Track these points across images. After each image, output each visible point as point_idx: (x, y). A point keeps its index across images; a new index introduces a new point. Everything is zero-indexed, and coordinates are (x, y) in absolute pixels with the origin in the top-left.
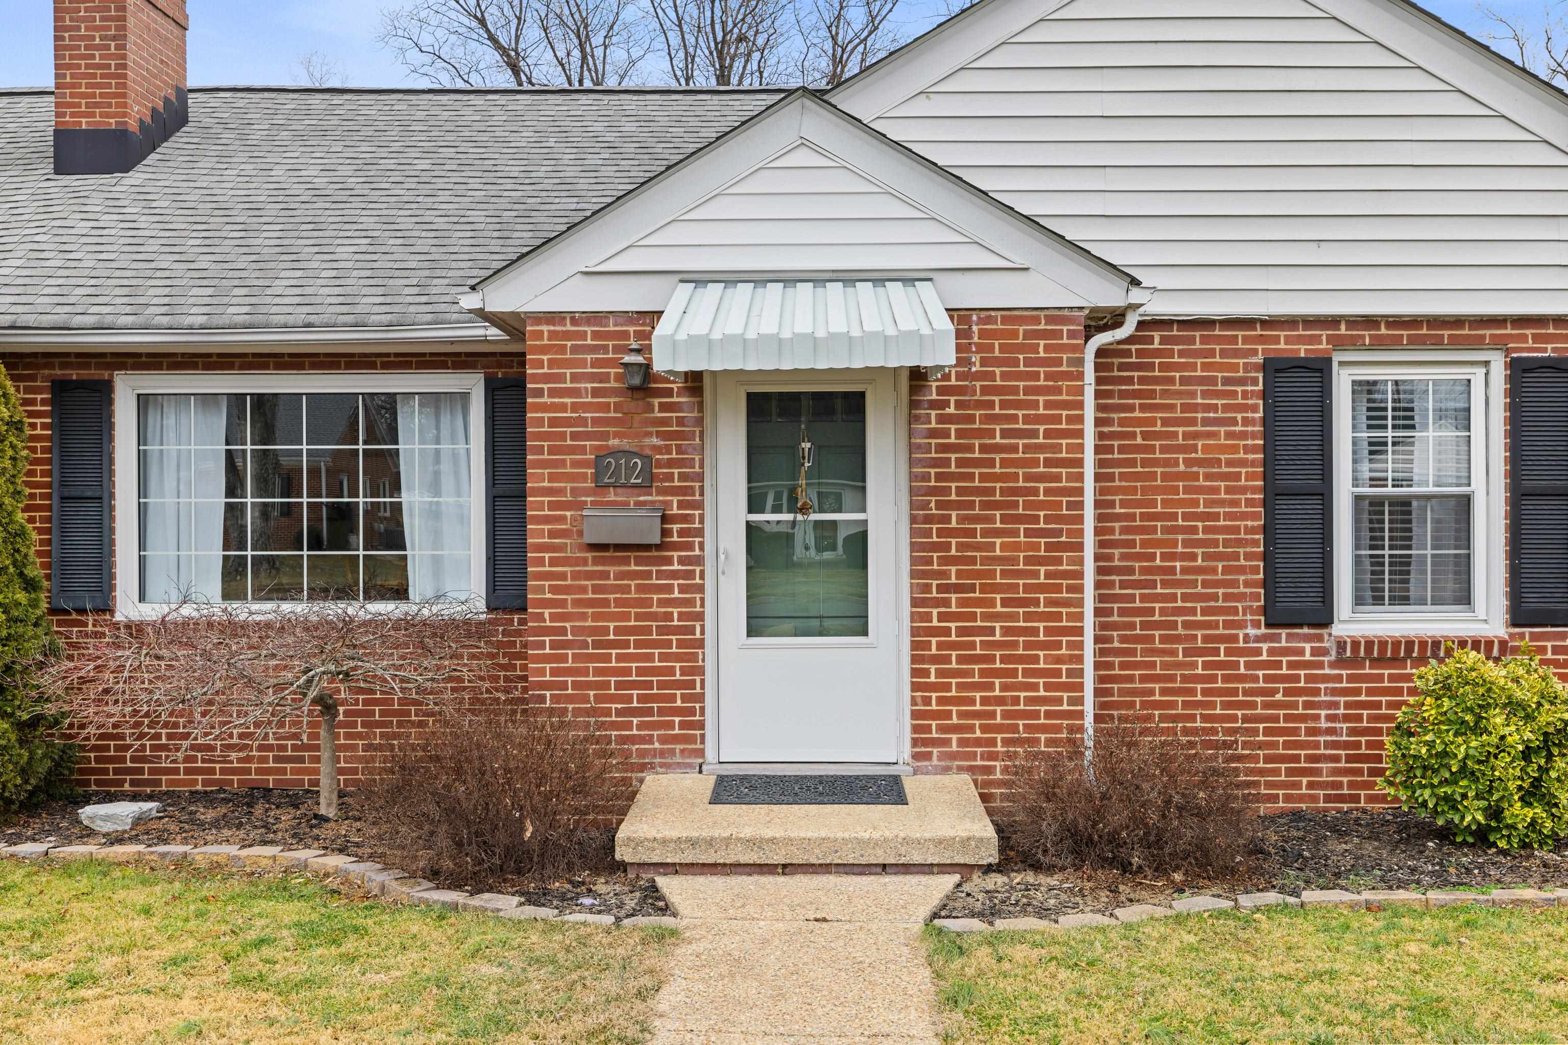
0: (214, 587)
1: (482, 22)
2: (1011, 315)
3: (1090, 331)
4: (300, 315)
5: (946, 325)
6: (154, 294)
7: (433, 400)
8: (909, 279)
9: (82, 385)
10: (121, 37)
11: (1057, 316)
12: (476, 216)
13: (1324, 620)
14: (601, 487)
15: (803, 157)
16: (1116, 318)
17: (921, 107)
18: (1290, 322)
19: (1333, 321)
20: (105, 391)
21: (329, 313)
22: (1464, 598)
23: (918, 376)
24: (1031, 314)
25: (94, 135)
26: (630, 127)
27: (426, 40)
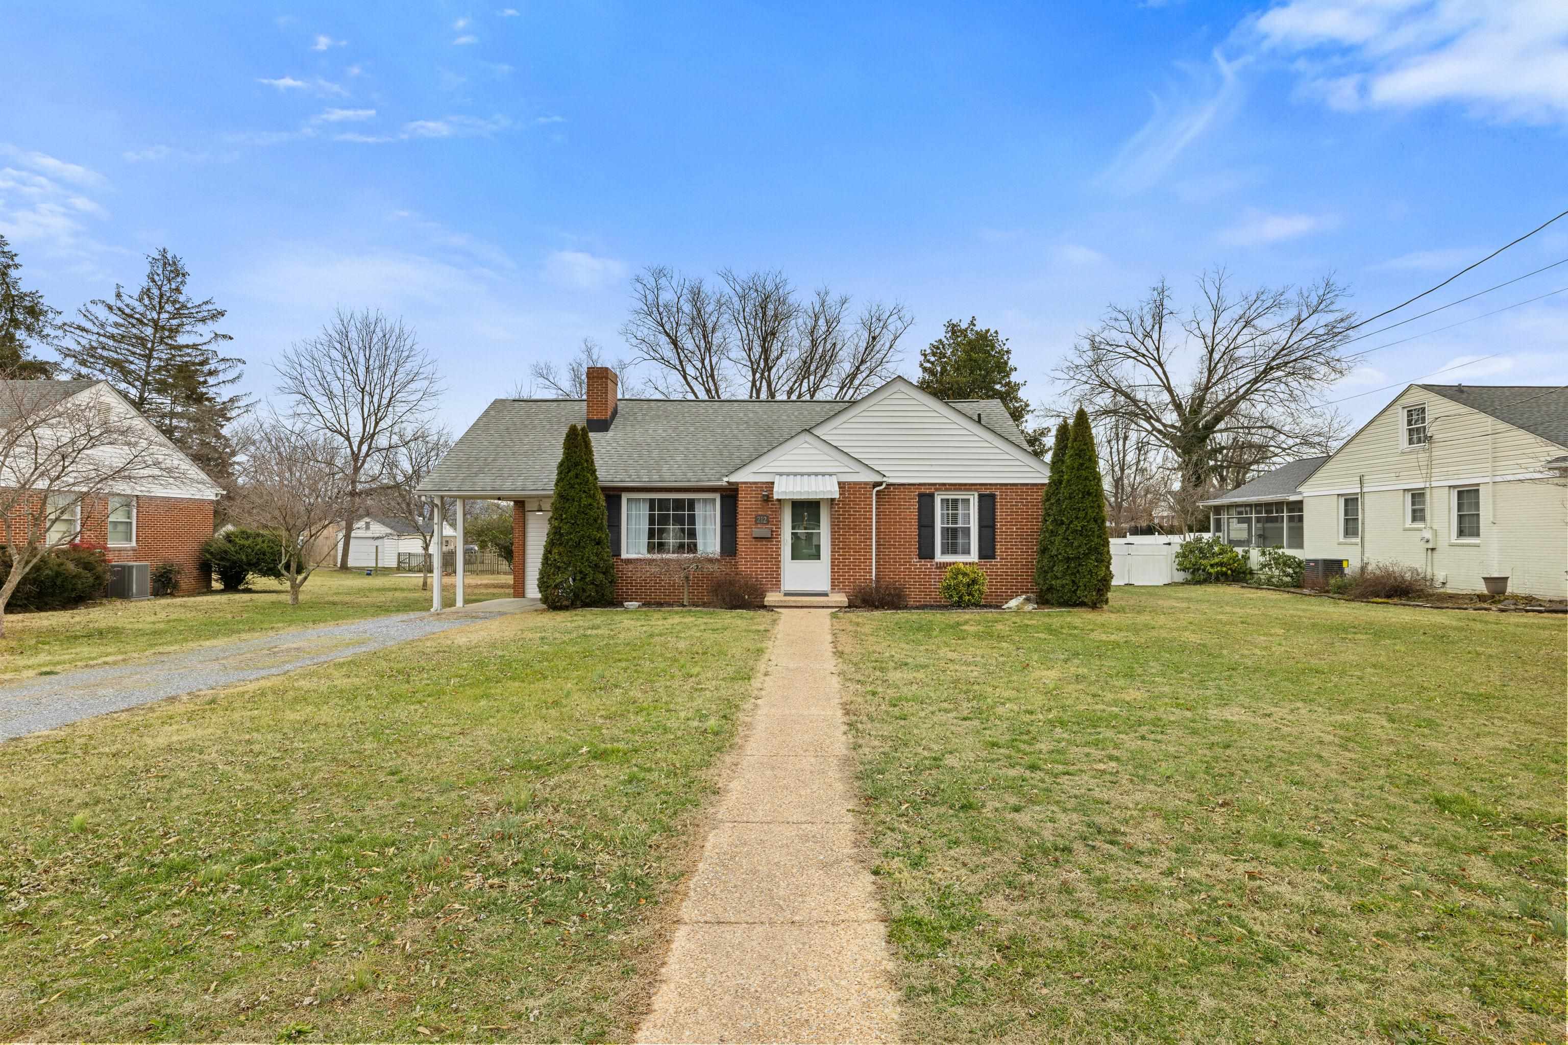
0: (644, 550)
1: (663, 326)
2: (855, 483)
3: (874, 487)
4: (673, 478)
5: (837, 488)
6: (632, 472)
7: (705, 500)
8: (830, 475)
9: (614, 496)
10: (606, 393)
11: (866, 483)
12: (712, 447)
13: (932, 557)
14: (756, 524)
15: (806, 445)
16: (880, 484)
17: (835, 432)
18: (924, 484)
19: (935, 484)
20: (620, 498)
21: (680, 478)
22: (969, 553)
23: (833, 500)
24: (859, 483)
25: (598, 421)
26: (751, 415)
27: (639, 334)
